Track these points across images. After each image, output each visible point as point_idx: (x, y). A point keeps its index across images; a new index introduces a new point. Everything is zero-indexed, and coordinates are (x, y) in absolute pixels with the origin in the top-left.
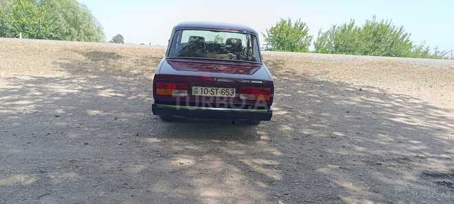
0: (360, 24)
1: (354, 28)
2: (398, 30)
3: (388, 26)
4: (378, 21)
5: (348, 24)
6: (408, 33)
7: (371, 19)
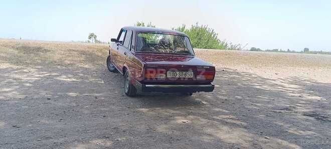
0: (188, 28)
1: (185, 30)
2: (211, 32)
3: (206, 28)
4: (200, 25)
5: (181, 28)
6: (217, 33)
7: (195, 25)
